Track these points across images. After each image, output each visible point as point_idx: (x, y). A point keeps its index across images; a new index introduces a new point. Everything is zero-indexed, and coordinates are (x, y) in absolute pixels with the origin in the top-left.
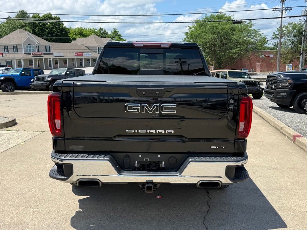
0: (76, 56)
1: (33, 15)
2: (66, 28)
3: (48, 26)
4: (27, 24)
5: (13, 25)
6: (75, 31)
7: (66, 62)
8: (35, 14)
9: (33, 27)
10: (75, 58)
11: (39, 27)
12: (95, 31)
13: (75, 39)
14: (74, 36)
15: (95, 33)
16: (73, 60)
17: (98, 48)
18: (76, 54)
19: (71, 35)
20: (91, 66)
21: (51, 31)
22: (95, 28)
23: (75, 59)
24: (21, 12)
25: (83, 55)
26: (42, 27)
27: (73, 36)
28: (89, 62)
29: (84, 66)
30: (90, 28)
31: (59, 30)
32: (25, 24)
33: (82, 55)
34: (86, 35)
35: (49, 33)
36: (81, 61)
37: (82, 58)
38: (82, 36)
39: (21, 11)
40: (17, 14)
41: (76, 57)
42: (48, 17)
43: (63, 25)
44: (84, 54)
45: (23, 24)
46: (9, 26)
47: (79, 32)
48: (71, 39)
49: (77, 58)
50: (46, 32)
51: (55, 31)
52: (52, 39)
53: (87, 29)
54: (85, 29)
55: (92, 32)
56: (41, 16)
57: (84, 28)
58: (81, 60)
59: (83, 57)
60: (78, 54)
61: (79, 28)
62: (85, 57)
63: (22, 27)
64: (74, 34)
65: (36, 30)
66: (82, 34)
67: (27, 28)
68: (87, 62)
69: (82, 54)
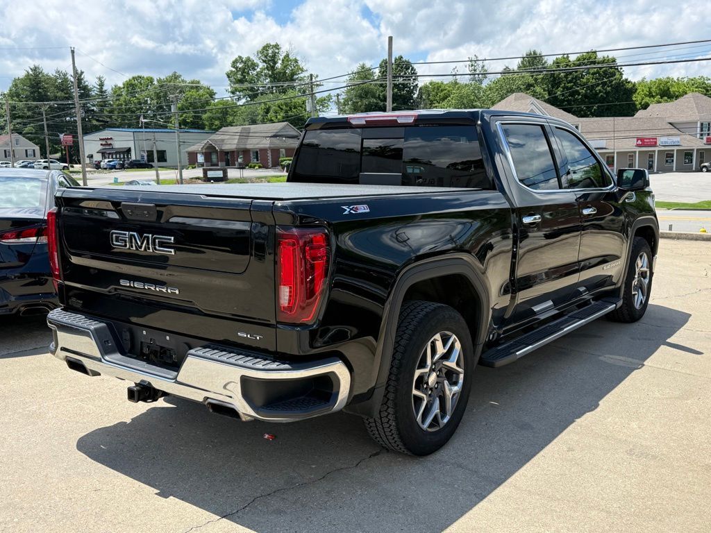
0: (638, 146)
1: (554, 58)
2: (629, 82)
3: (585, 80)
4: (540, 80)
5: (509, 84)
6: (650, 88)
7: (613, 161)
8: (560, 56)
9: (553, 87)
10: (635, 152)
11: (565, 84)
12: (704, 83)
13: (645, 106)
14: (647, 99)
15: (704, 88)
16: (631, 155)
17: (702, 124)
18: (640, 142)
19: (639, 98)
20: (674, 170)
21: (591, 91)
22: (705, 76)
23: (635, 154)
24: (529, 55)
25: (658, 144)
26: (572, 84)
27: (643, 99)
28: (673, 160)
29: (655, 171)
30: (691, 78)
31: (609, 89)
32: (536, 80)
33: (655, 145)
34: (677, 93)
35: (585, 96)
36: (652, 158)
37: (654, 151)
38: (666, 98)
39: (531, 54)
40: (522, 59)
41: (638, 149)
42: (589, 59)
43: (621, 74)
44: (661, 140)
45: (531, 81)
46: (502, 87)
47: (660, 89)
48: (639, 106)
49: (639, 152)
50: (579, 94)
51: (600, 91)
52: (590, 111)
53: (686, 80)
54: (678, 79)
55: (696, 88)
56: (573, 58)
57: (675, 79)
58: (651, 156)
59: (656, 149)
60: (643, 142)
61: (661, 80)
62: (663, 148)
63: (529, 87)
64: (646, 95)
65: (559, 93)
66: (666, 92)
67: (538, 89)
68: (667, 161)
69: (656, 142)
